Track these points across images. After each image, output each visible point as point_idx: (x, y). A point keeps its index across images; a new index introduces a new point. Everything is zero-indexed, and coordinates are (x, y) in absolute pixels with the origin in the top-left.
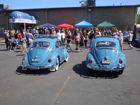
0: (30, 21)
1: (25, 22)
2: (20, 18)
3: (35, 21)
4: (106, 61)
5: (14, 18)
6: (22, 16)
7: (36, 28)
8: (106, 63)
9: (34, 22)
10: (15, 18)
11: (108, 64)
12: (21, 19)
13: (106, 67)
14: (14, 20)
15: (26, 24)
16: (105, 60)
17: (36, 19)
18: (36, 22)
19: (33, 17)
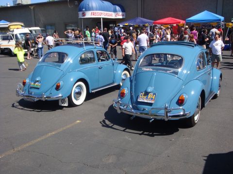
0: (111, 15)
1: (103, 16)
2: (93, 10)
3: (121, 13)
4: (147, 98)
5: (84, 10)
6: (97, 7)
7: (119, 25)
8: (146, 101)
9: (120, 15)
10: (86, 10)
11: (151, 104)
12: (95, 12)
13: (144, 110)
14: (84, 14)
15: (103, 19)
16: (145, 95)
17: (123, 10)
18: (123, 15)
19: (118, 8)
